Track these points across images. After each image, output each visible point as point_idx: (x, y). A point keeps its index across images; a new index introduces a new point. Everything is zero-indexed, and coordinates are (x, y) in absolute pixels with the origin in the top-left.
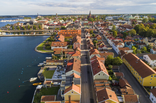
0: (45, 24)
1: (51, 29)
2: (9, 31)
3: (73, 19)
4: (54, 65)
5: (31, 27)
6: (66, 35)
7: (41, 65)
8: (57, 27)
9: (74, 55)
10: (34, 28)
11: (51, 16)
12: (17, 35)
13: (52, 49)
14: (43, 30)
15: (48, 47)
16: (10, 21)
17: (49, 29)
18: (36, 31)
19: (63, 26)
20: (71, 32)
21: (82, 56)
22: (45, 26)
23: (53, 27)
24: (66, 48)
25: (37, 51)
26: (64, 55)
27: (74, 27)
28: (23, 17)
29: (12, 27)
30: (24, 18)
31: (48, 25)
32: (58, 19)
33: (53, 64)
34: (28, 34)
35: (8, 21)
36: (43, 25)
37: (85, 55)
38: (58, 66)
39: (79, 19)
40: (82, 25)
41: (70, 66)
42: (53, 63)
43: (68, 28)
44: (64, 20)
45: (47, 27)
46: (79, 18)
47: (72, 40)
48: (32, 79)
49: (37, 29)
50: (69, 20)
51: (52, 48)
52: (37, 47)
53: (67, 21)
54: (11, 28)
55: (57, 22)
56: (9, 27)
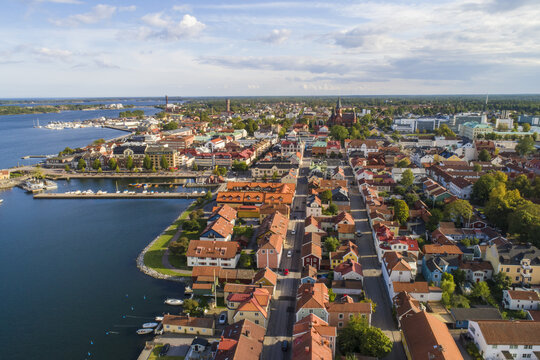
0: (184, 152)
1: (201, 168)
2: (68, 176)
3: (279, 128)
4: (185, 335)
5: (136, 163)
6: (244, 204)
7: (147, 331)
8: (221, 162)
9: (246, 306)
10: (147, 167)
12: (89, 193)
13: (189, 264)
14: (174, 175)
15: (177, 257)
16: (77, 126)
17: (194, 168)
18: (152, 175)
19: (241, 160)
21: (281, 298)
22: (183, 158)
23: (207, 162)
24: (233, 263)
25: (144, 268)
27: (275, 167)
28: (120, 106)
29: (77, 159)
30: (120, 115)
31: (190, 152)
32: (230, 121)
33: (182, 330)
34: (126, 193)
35: (69, 125)
36: (176, 155)
37: (290, 294)
38: (194, 341)
39: (298, 128)
40: (307, 154)
42: (183, 328)
43: (253, 171)
44: (247, 128)
45: (190, 162)
46: (301, 122)
47: (258, 223)
50: (266, 128)
51: (191, 261)
52: (146, 250)
53: (257, 135)
54: (76, 164)
55: (224, 138)
56: (70, 160)
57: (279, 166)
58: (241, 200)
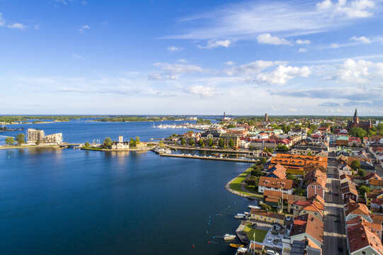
0: (242, 139)
1: (255, 149)
2: (176, 148)
3: (307, 130)
4: (265, 222)
5: (214, 143)
6: (290, 165)
7: (240, 217)
8: (268, 145)
9: (308, 208)
10: (221, 146)
11: (253, 118)
12: (189, 155)
13: (260, 191)
14: (237, 151)
15: (251, 185)
16: (174, 127)
17: (250, 148)
18: (224, 150)
19: (283, 145)
20: (303, 161)
21: (328, 215)
22: (243, 141)
23: (259, 145)
24: (290, 192)
25: (231, 190)
26: (285, 207)
27: (309, 149)
28: (195, 118)
29: (181, 139)
30: (197, 122)
31: (247, 139)
32: (269, 126)
33: (263, 219)
34: (210, 157)
35: (170, 126)
36: (238, 139)
37: (336, 214)
38: (272, 224)
39: (322, 130)
40: (331, 145)
41: (299, 226)
42: (264, 217)
43: (293, 151)
44: (283, 129)
45: (247, 145)
46: (323, 127)
47: (303, 177)
48: (227, 235)
49: (225, 146)
50: (297, 129)
51: (260, 189)
52: (229, 183)
53: (291, 133)
54: (180, 142)
55: (268, 134)
56: (176, 140)
57: (312, 149)
58: (288, 163)
